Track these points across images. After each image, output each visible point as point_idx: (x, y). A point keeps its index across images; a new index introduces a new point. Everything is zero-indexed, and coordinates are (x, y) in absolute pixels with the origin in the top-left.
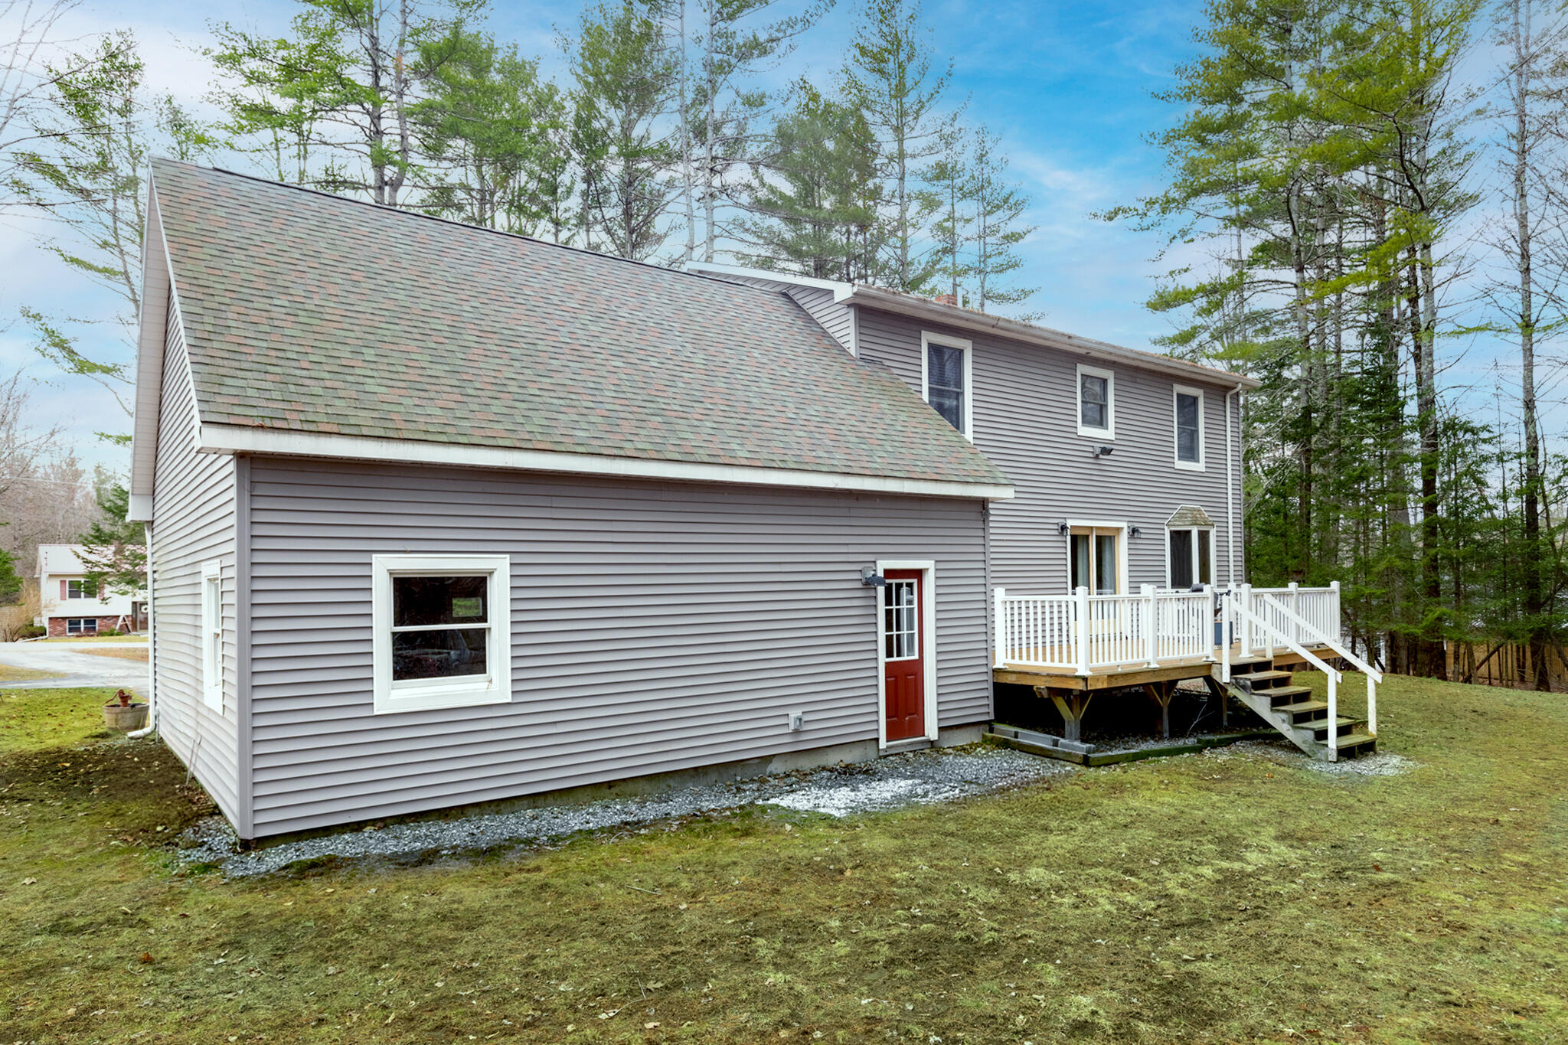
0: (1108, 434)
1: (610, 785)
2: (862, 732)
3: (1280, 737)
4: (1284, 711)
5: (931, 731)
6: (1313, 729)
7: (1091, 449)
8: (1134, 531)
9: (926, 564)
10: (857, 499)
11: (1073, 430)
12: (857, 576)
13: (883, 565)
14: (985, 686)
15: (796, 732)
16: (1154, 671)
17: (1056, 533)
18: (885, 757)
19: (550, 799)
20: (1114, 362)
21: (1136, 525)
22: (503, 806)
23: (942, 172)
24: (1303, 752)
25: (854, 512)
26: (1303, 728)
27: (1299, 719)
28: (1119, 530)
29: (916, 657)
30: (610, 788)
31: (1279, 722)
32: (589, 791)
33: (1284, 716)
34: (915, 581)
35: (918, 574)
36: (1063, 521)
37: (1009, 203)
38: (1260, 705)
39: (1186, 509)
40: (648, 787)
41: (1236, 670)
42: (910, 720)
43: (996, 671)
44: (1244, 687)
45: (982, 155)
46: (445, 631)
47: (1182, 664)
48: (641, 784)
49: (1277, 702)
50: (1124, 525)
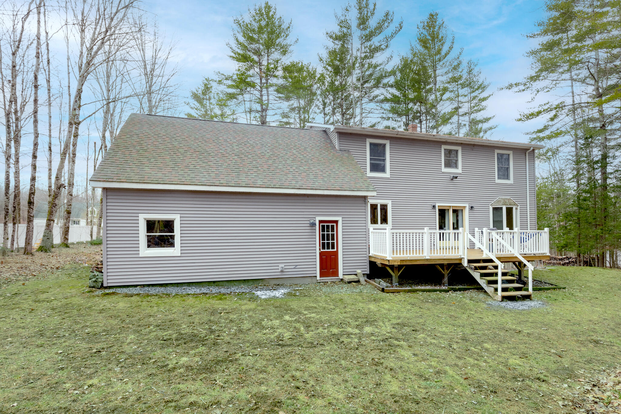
0: (459, 170)
1: (214, 282)
2: (309, 273)
3: (482, 288)
4: (484, 279)
5: (341, 276)
6: (493, 287)
7: (449, 177)
8: (472, 207)
9: (339, 219)
10: (308, 197)
11: (440, 170)
12: (308, 222)
13: (318, 219)
14: (365, 261)
15: (282, 271)
16: (427, 260)
17: (431, 208)
18: (320, 282)
19: (194, 284)
20: (462, 143)
21: (473, 205)
22: (179, 285)
23: (454, 80)
24: (489, 295)
25: (306, 201)
26: (490, 286)
27: (490, 282)
28: (465, 207)
29: (335, 250)
30: (214, 283)
31: (482, 282)
32: (207, 283)
33: (484, 281)
34: (335, 224)
35: (336, 222)
36: (435, 204)
37: (482, 87)
38: (476, 275)
39: (502, 199)
40: (227, 284)
41: (470, 261)
42: (332, 271)
43: (370, 257)
44: (472, 268)
45: (470, 71)
46: (163, 235)
47: (445, 258)
48: (225, 283)
49: (483, 275)
50: (467, 205)
